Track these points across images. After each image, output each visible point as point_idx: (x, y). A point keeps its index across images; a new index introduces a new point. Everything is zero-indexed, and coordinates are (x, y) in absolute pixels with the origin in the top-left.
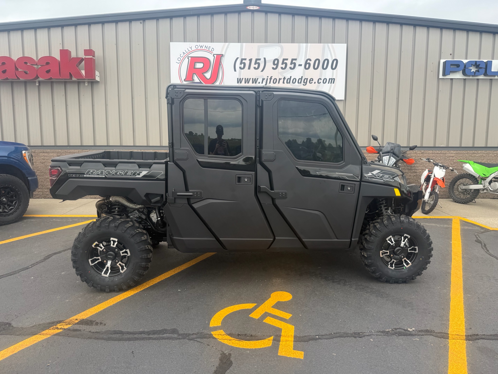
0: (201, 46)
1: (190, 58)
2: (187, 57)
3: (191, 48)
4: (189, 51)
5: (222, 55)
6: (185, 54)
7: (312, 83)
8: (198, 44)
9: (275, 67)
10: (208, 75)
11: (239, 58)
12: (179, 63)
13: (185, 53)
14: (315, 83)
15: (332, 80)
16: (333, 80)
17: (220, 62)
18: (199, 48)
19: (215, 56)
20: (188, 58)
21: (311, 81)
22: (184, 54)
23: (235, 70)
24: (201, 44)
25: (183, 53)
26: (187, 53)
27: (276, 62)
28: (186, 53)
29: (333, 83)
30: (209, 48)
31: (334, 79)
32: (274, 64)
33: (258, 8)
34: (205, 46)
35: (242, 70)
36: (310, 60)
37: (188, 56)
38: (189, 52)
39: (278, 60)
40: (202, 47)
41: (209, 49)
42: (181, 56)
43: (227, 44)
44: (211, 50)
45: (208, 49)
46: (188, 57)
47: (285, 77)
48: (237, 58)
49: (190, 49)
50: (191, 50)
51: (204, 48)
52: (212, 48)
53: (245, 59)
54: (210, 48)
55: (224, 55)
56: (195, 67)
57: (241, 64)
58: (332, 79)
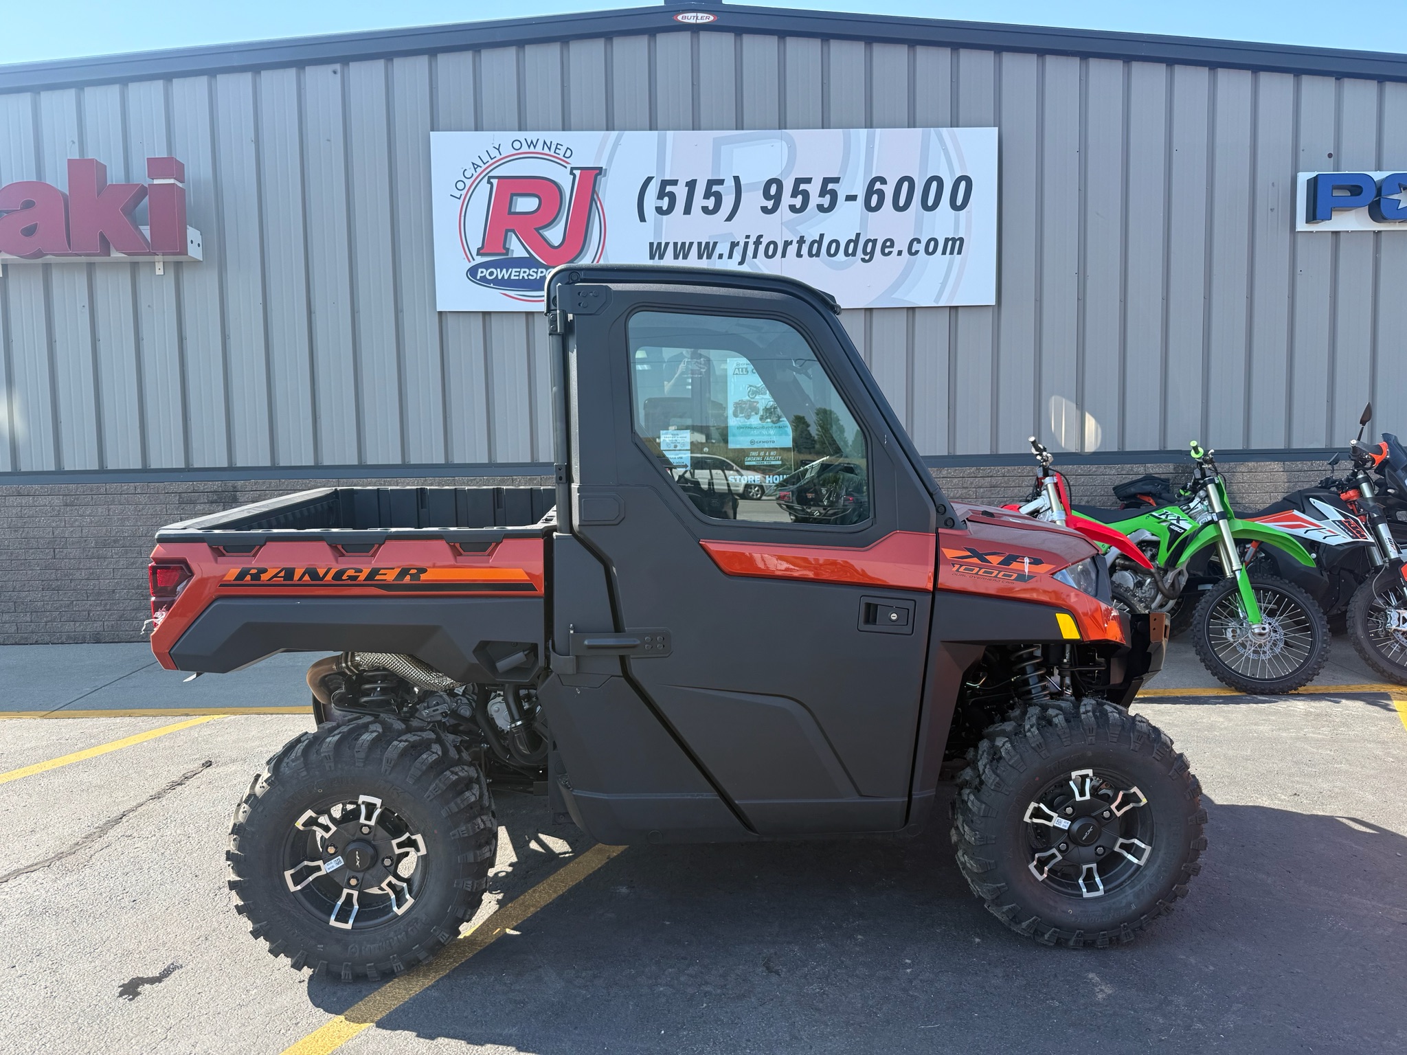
0: (532, 142)
1: (495, 182)
2: (487, 177)
3: (498, 149)
4: (492, 159)
5: (599, 171)
6: (479, 170)
7: (890, 253)
8: (521, 135)
9: (770, 204)
10: (555, 235)
11: (654, 180)
12: (459, 199)
13: (478, 166)
14: (900, 253)
15: (955, 245)
16: (958, 242)
17: (594, 191)
18: (525, 148)
19: (577, 173)
20: (489, 182)
21: (888, 247)
22: (475, 169)
23: (642, 218)
24: (531, 135)
25: (473, 164)
26: (484, 167)
27: (772, 190)
28: (480, 163)
29: (959, 252)
30: (556, 148)
31: (961, 240)
32: (767, 195)
33: (712, 18)
34: (545, 142)
35: (665, 217)
36: (883, 181)
37: (489, 175)
38: (491, 162)
39: (779, 183)
40: (535, 147)
41: (557, 151)
42: (468, 174)
43: (614, 134)
44: (564, 156)
45: (555, 152)
46: (490, 178)
47: (802, 237)
48: (649, 179)
49: (494, 153)
50: (499, 157)
51: (539, 148)
52: (568, 148)
53: (675, 183)
54: (559, 146)
55: (606, 170)
56: (512, 211)
57: (661, 196)
58: (954, 240)
